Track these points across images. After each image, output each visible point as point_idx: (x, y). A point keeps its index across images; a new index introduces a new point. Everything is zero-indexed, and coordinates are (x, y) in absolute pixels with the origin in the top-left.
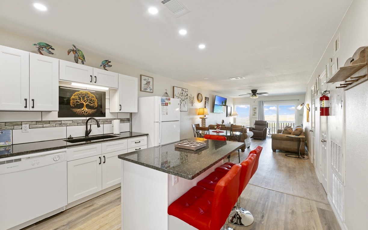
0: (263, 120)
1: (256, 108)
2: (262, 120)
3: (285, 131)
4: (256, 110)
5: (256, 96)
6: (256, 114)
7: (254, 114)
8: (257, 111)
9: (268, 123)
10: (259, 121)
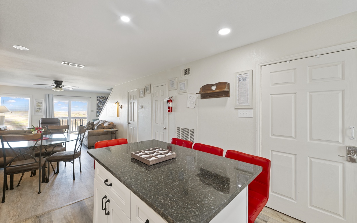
0: (52, 117)
1: (41, 102)
2: (50, 117)
3: (99, 127)
4: (41, 105)
5: (62, 89)
6: (40, 110)
7: (37, 110)
8: (43, 107)
9: (60, 120)
10: (46, 119)
